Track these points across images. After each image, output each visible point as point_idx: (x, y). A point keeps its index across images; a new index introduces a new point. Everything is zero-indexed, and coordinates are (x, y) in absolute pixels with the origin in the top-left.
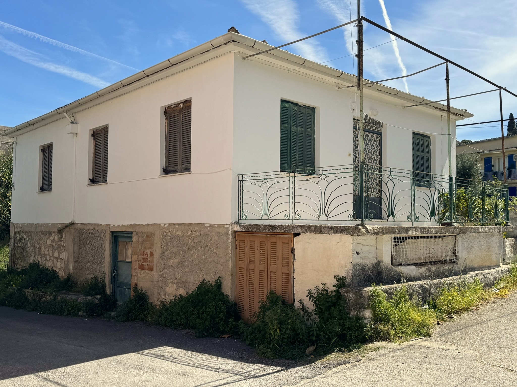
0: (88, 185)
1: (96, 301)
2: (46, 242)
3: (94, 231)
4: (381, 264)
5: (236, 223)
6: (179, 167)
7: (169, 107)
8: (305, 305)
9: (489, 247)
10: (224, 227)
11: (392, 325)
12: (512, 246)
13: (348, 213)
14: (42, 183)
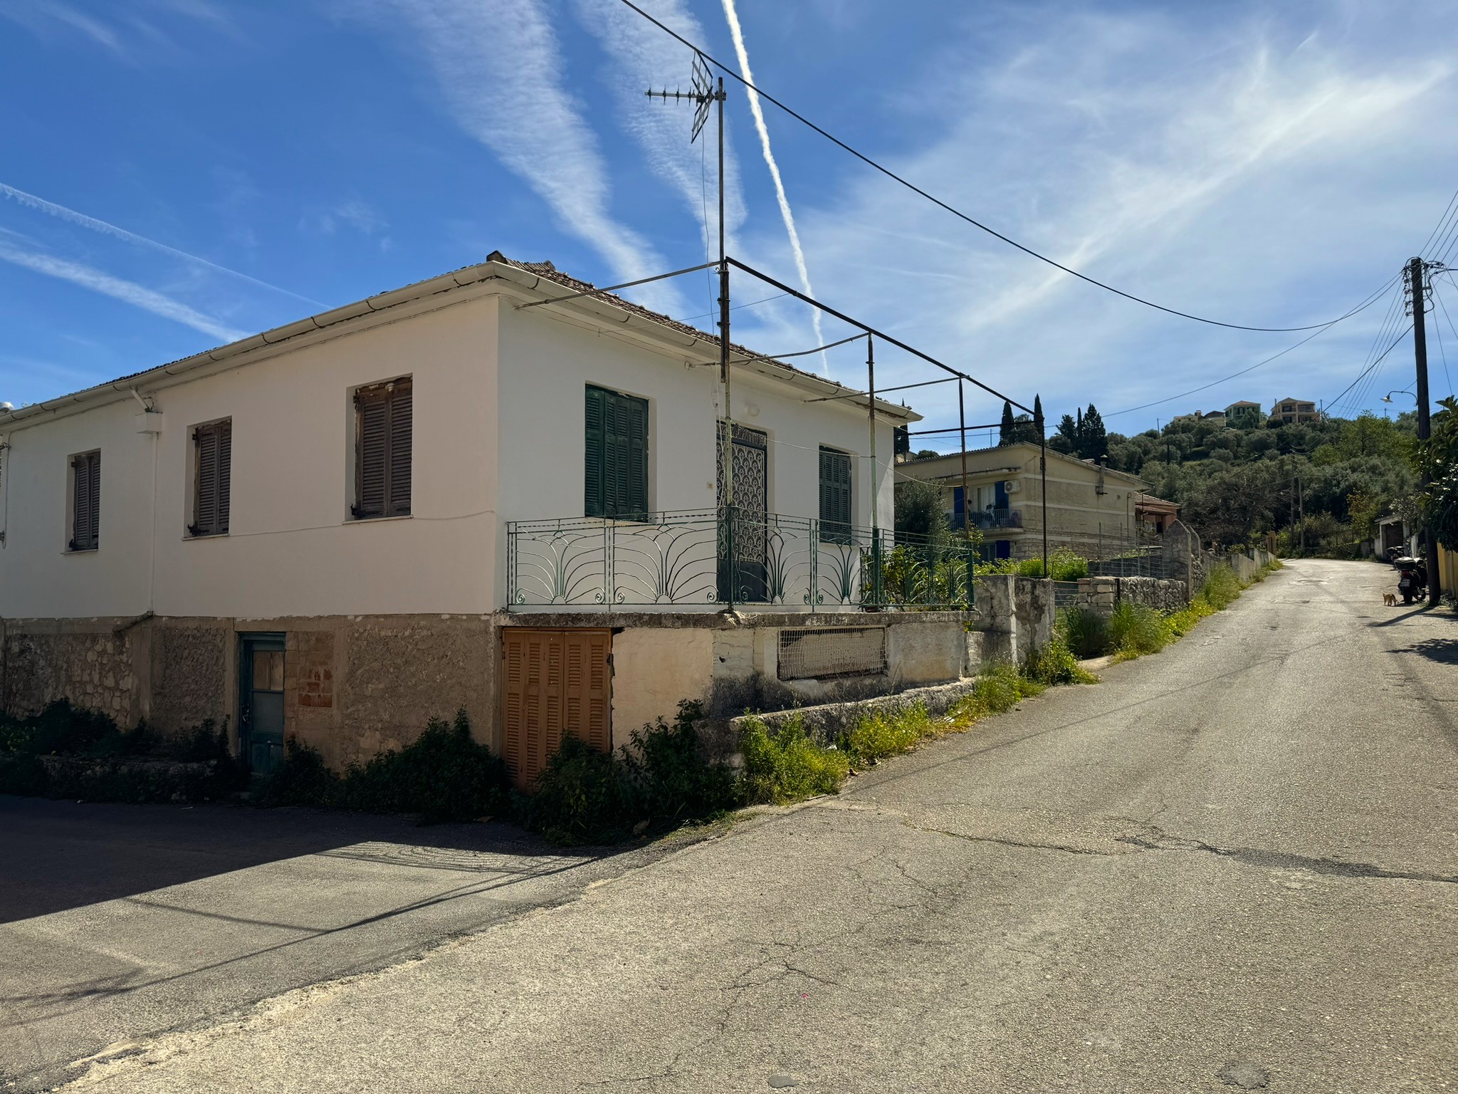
0: (186, 539)
1: (208, 772)
2: (86, 656)
3: (198, 631)
4: (761, 677)
5: (504, 612)
6: (386, 505)
7: (364, 388)
8: (631, 754)
9: (940, 648)
10: (480, 619)
11: (777, 778)
12: (979, 645)
13: (706, 592)
14: (72, 532)
